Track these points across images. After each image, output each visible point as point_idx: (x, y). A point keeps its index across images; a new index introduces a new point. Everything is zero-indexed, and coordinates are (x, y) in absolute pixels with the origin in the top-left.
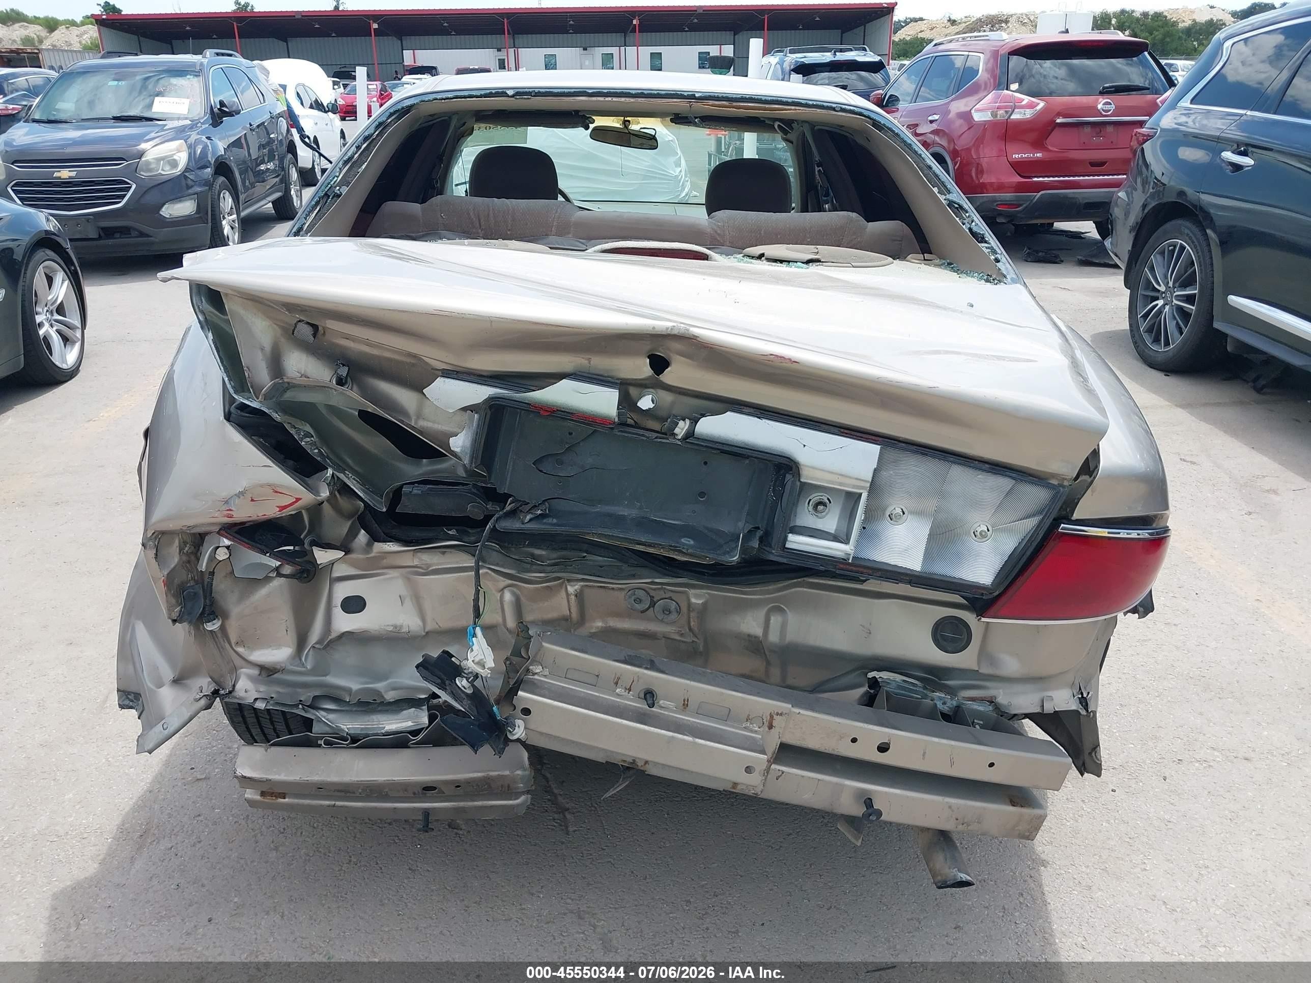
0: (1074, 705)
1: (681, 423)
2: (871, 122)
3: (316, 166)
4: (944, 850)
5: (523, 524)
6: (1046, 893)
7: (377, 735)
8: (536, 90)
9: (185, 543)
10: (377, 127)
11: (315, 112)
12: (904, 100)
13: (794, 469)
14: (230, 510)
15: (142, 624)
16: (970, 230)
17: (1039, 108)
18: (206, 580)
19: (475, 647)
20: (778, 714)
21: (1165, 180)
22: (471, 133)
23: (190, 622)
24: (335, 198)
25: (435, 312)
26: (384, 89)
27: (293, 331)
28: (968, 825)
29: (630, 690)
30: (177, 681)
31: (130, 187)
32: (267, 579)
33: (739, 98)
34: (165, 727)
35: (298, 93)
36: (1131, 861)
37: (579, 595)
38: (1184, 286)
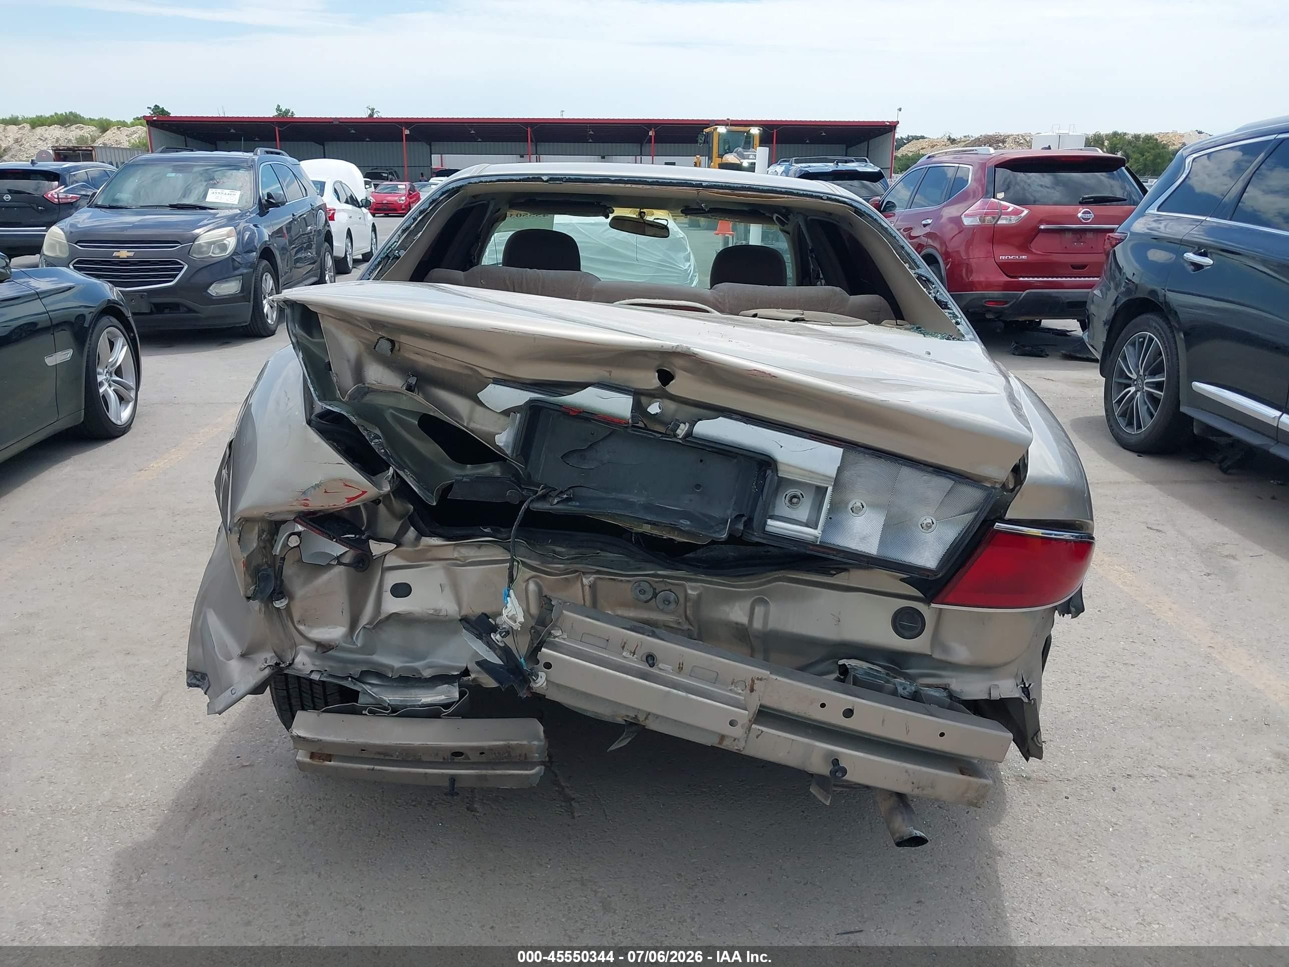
0: (1017, 694)
1: (682, 426)
2: (854, 209)
3: (348, 256)
4: (902, 813)
5: (551, 505)
6: (1000, 877)
7: (414, 706)
8: (567, 177)
9: (263, 531)
10: (431, 204)
11: (350, 207)
12: (899, 207)
13: (773, 466)
14: (307, 500)
15: (213, 612)
16: (935, 298)
17: (1023, 214)
18: (278, 564)
19: (509, 605)
20: (758, 679)
21: (1136, 280)
22: (504, 219)
23: (262, 600)
24: (394, 260)
25: (492, 330)
26: (412, 189)
27: (375, 346)
28: (923, 790)
29: (634, 654)
30: (243, 656)
31: (183, 268)
32: (329, 566)
33: (740, 187)
34: (233, 692)
35: (335, 189)
36: (1079, 854)
37: (593, 587)
38: (1153, 374)
